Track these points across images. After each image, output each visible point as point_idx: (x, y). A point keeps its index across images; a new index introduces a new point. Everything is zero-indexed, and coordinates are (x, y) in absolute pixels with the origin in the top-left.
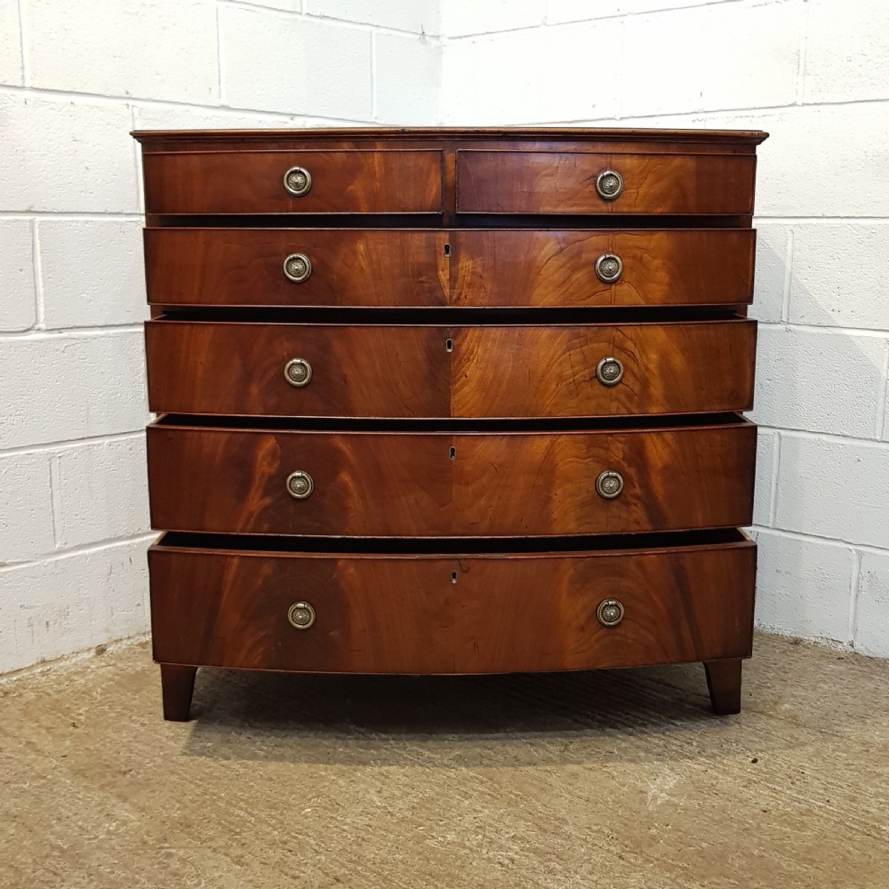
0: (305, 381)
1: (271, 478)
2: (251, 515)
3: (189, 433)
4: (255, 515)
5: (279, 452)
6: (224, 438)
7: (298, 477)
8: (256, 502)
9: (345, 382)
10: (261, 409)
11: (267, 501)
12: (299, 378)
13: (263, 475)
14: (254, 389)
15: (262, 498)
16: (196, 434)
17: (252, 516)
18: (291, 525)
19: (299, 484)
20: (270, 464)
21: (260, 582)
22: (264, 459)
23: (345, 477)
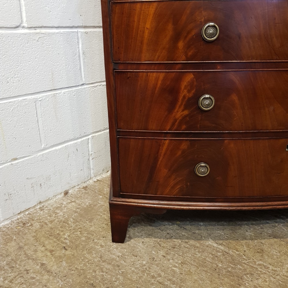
0: (215, 38)
1: (189, 99)
2: (176, 120)
3: (141, 74)
4: (178, 121)
5: (195, 83)
6: (162, 76)
7: (207, 98)
8: (180, 113)
9: (240, 38)
10: (184, 57)
11: (186, 112)
12: (212, 35)
13: (184, 97)
14: (181, 44)
15: (183, 111)
16: (145, 74)
17: (176, 122)
18: (199, 126)
19: (207, 102)
20: (189, 91)
21: (179, 153)
22: (186, 87)
23: (234, 97)
